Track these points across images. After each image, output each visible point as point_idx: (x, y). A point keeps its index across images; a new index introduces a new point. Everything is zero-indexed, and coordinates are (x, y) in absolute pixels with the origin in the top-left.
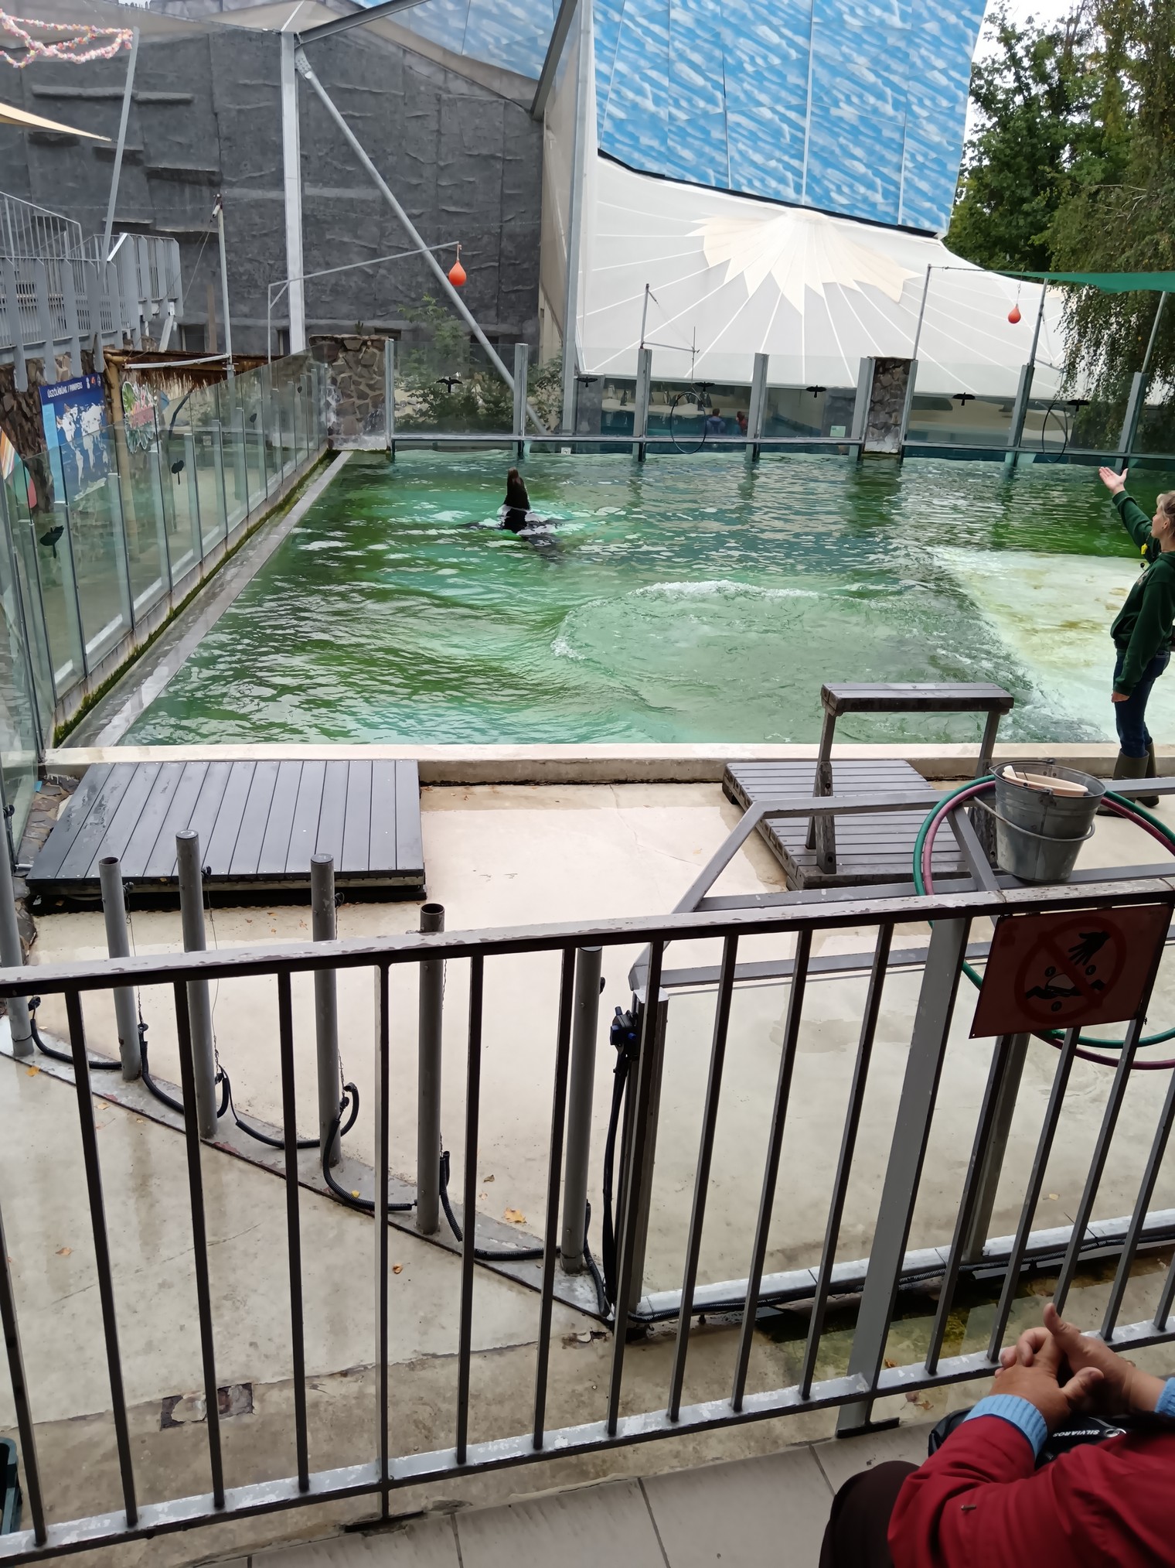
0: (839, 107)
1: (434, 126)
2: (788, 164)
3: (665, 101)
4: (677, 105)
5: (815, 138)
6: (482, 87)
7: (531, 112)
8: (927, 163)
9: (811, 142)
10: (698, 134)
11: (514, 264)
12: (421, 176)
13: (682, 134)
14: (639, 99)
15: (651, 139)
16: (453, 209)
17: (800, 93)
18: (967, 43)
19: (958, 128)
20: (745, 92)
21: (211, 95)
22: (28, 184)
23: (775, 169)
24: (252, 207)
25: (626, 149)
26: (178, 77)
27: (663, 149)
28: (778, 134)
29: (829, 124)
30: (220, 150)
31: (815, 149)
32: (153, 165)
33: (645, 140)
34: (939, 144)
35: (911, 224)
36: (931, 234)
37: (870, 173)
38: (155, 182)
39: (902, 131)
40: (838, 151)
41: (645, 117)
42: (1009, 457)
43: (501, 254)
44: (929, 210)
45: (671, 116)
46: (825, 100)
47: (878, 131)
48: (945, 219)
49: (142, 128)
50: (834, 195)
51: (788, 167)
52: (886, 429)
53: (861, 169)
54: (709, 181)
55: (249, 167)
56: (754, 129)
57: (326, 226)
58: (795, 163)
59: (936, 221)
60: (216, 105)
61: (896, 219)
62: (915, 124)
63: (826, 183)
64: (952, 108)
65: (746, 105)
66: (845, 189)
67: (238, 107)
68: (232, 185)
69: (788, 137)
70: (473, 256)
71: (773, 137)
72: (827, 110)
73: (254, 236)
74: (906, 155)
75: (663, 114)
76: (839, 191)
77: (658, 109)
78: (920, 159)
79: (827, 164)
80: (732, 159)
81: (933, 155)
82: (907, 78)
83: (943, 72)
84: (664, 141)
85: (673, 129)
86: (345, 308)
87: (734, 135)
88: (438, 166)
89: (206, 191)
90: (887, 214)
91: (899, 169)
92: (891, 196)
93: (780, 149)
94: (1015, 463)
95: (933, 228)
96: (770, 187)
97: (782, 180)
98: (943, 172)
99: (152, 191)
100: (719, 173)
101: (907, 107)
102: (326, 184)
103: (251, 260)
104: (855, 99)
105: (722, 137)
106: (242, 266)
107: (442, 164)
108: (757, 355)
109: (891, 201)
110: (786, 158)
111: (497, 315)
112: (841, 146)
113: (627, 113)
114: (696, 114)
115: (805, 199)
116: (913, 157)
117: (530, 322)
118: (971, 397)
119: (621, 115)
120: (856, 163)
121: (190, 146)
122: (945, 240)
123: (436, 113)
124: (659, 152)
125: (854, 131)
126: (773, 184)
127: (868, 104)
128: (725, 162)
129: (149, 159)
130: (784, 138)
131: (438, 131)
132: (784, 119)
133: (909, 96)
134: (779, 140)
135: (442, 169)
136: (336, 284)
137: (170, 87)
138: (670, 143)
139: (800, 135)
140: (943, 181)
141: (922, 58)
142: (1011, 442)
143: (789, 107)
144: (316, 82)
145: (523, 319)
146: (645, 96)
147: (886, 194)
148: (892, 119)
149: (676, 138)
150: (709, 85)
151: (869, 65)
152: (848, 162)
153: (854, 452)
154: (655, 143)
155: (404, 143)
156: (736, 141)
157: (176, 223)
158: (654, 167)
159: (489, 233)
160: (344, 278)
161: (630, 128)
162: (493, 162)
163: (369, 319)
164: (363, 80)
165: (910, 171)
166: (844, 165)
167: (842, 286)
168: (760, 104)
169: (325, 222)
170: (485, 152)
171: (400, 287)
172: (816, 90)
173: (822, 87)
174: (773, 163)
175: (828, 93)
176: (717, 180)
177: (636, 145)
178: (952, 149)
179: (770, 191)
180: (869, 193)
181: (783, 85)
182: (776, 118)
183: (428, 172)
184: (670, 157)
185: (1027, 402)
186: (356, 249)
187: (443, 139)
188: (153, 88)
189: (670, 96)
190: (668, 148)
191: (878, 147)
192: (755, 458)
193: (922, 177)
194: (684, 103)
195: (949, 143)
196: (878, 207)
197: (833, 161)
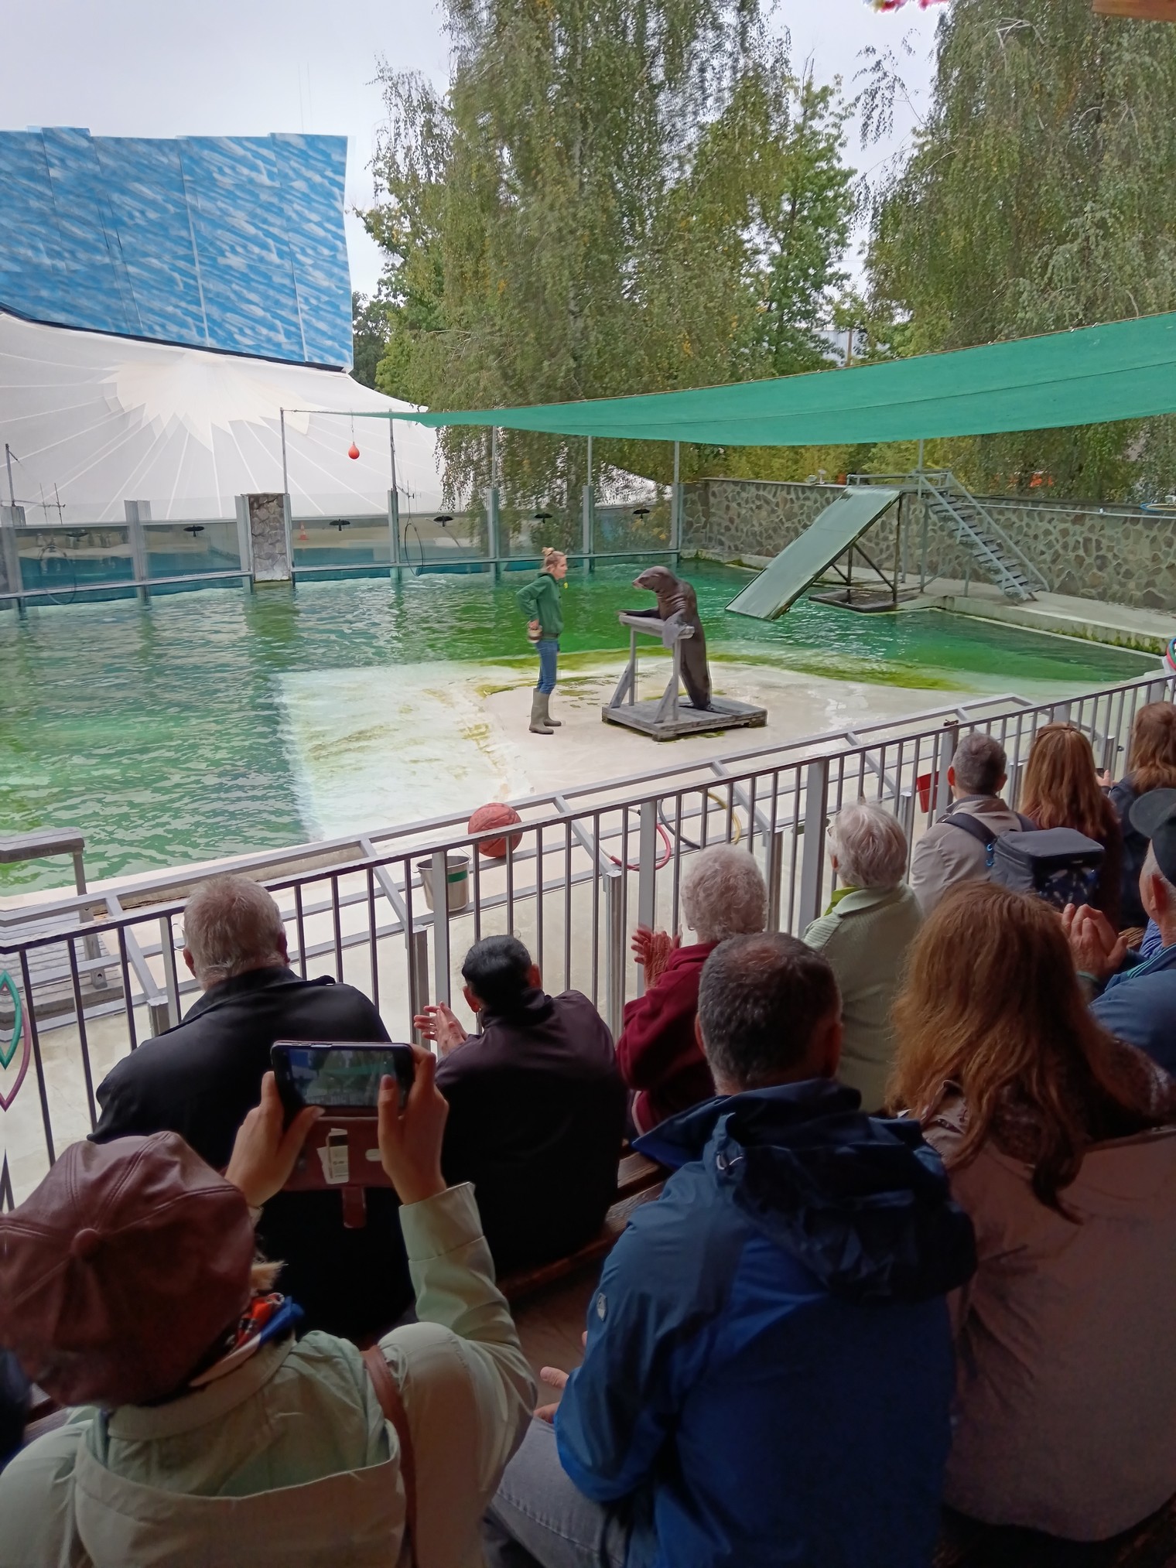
0: (225, 257)
2: (186, 309)
5: (208, 285)
8: (321, 306)
9: (205, 289)
10: (87, 284)
13: (69, 284)
17: (186, 244)
18: (336, 199)
19: (343, 274)
20: (129, 244)
23: (174, 314)
27: (54, 299)
28: (171, 281)
29: (219, 272)
31: (210, 295)
34: (329, 288)
35: (317, 361)
36: (339, 369)
37: (268, 315)
39: (292, 277)
40: (233, 296)
42: (393, 573)
44: (331, 348)
46: (210, 250)
47: (269, 278)
48: (349, 355)
50: (237, 337)
51: (187, 313)
52: (272, 559)
53: (260, 312)
54: (108, 328)
56: (146, 278)
58: (193, 308)
59: (340, 357)
61: (303, 356)
62: (302, 270)
63: (227, 326)
64: (334, 256)
65: (133, 256)
66: (248, 331)
69: (181, 285)
71: (165, 284)
72: (214, 260)
74: (299, 299)
76: (242, 332)
78: (314, 301)
79: (225, 308)
81: (327, 299)
82: (287, 231)
83: (319, 224)
85: (60, 279)
90: (293, 352)
91: (295, 312)
92: (294, 336)
93: (175, 295)
94: (399, 578)
95: (339, 364)
96: (173, 332)
97: (183, 325)
98: (338, 313)
100: (118, 319)
101: (291, 256)
104: (239, 249)
105: (114, 286)
108: (127, 502)
109: (294, 340)
112: (235, 292)
115: (210, 342)
116: (307, 301)
120: (253, 307)
122: (354, 374)
125: (245, 278)
126: (174, 328)
127: (253, 253)
128: (121, 309)
130: (177, 285)
132: (175, 268)
133: (292, 246)
134: (172, 288)
139: (192, 282)
140: (339, 321)
141: (297, 212)
142: (392, 559)
143: (176, 257)
147: (288, 334)
148: (278, 266)
151: (247, 218)
152: (245, 307)
153: (246, 581)
165: (306, 313)
166: (242, 309)
167: (249, 423)
168: (147, 255)
172: (200, 241)
173: (205, 239)
174: (171, 309)
175: (212, 244)
176: (118, 326)
178: (341, 292)
179: (174, 336)
180: (272, 334)
181: (167, 237)
182: (166, 268)
184: (63, 306)
191: (271, 292)
193: (319, 318)
195: (337, 287)
196: (283, 346)
197: (230, 305)
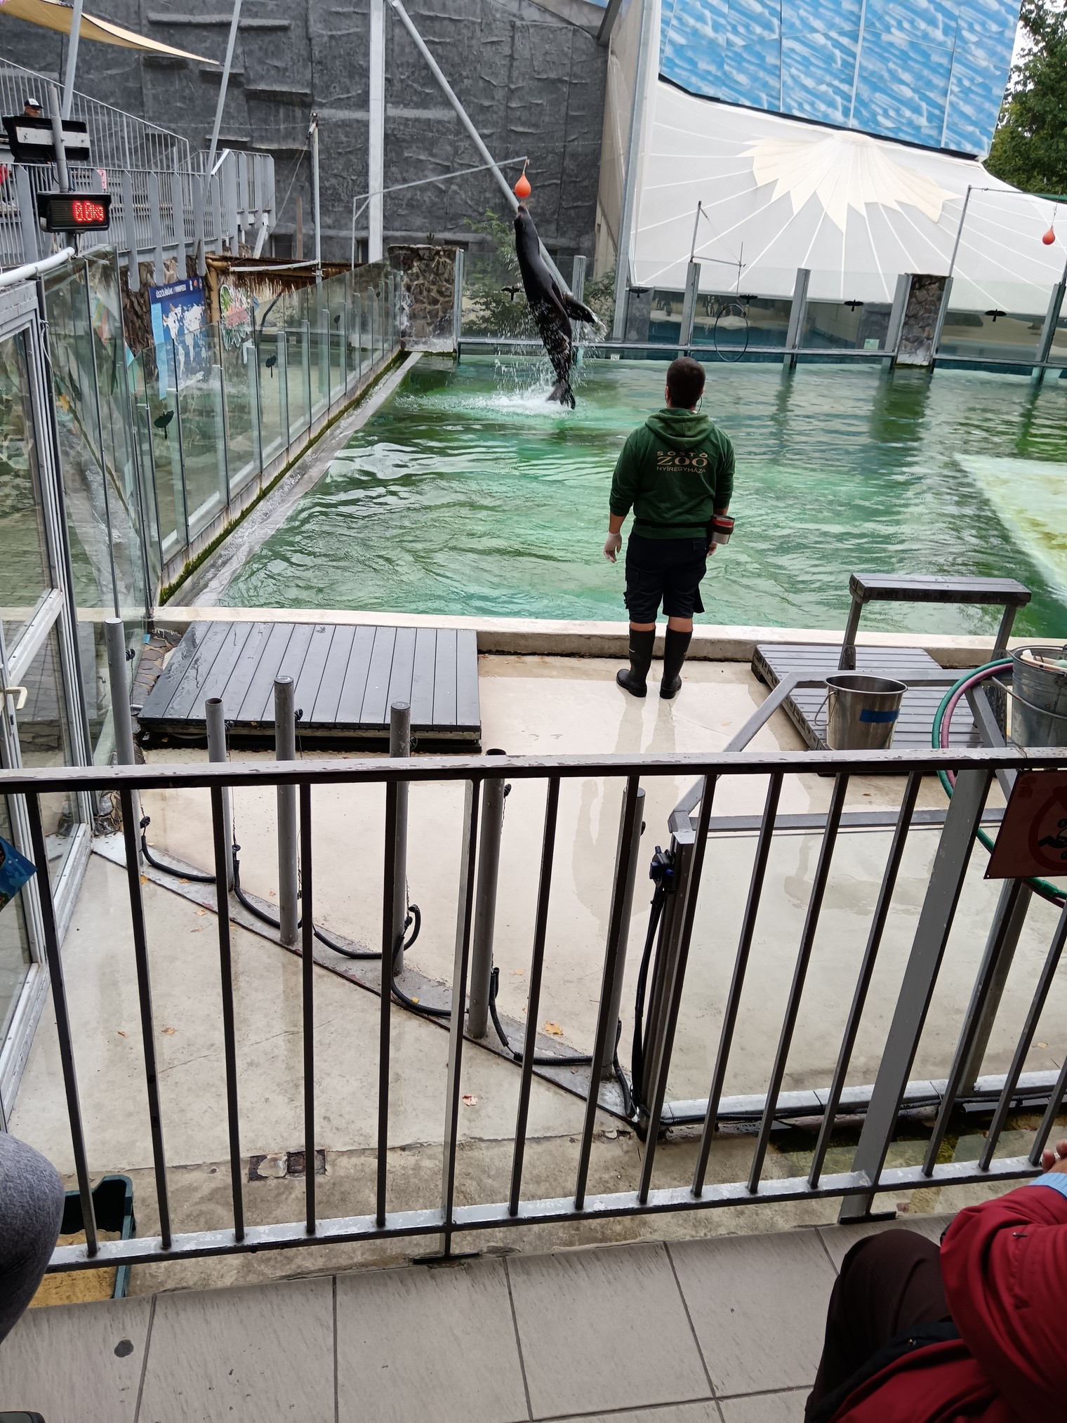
0: (890, 32)
1: (507, 51)
2: (838, 88)
3: (724, 27)
4: (735, 30)
5: (865, 63)
6: (553, 15)
7: (598, 38)
8: (973, 88)
9: (861, 67)
10: (754, 60)
11: (575, 182)
12: (493, 98)
13: (738, 59)
14: (699, 25)
15: (708, 63)
16: (520, 129)
17: (854, 19)
19: (1005, 53)
20: (802, 19)
21: (306, 21)
22: (142, 104)
23: (825, 93)
24: (339, 126)
25: (684, 73)
26: (277, 5)
27: (719, 74)
28: (830, 59)
29: (880, 50)
30: (313, 73)
31: (865, 74)
32: (252, 87)
33: (703, 65)
34: (986, 69)
35: (953, 147)
36: (972, 157)
37: (916, 97)
38: (252, 103)
39: (951, 57)
40: (886, 75)
41: (704, 42)
42: (1036, 372)
43: (563, 172)
44: (972, 133)
45: (728, 42)
46: (877, 26)
47: (926, 55)
48: (987, 142)
49: (244, 52)
50: (880, 118)
51: (838, 91)
52: (918, 342)
53: (908, 93)
54: (762, 105)
55: (337, 89)
56: (806, 55)
57: (405, 144)
58: (845, 87)
59: (978, 144)
60: (311, 30)
61: (939, 142)
62: (964, 49)
63: (873, 106)
64: (1001, 33)
65: (801, 31)
66: (892, 113)
67: (330, 33)
68: (321, 105)
69: (839, 62)
70: (538, 174)
71: (825, 62)
72: (878, 36)
73: (340, 154)
74: (953, 80)
75: (721, 40)
76: (886, 114)
77: (717, 35)
78: (966, 83)
79: (875, 88)
80: (784, 83)
81: (980, 80)
84: (720, 66)
85: (730, 54)
86: (418, 221)
87: (788, 60)
88: (509, 88)
89: (298, 113)
90: (931, 137)
91: (945, 94)
92: (937, 121)
93: (831, 73)
94: (1041, 378)
95: (974, 151)
96: (819, 111)
97: (832, 104)
98: (988, 97)
99: (250, 111)
100: (772, 96)
101: (957, 33)
102: (406, 106)
103: (335, 176)
104: (906, 25)
105: (777, 62)
106: (328, 180)
107: (513, 87)
108: (799, 270)
109: (935, 124)
110: (836, 83)
111: (557, 230)
112: (890, 71)
113: (687, 39)
114: (753, 40)
115: (853, 122)
116: (960, 81)
117: (587, 237)
118: (1002, 314)
119: (681, 40)
120: (903, 88)
121: (286, 69)
122: (985, 163)
123: (509, 39)
124: (717, 77)
125: (904, 57)
126: (823, 107)
127: (918, 29)
128: (778, 86)
129: (249, 81)
130: (836, 63)
131: (512, 57)
132: (837, 44)
133: (960, 22)
134: (830, 65)
135: (512, 91)
136: (412, 199)
137: (270, 15)
138: (726, 68)
139: (851, 60)
140: (987, 105)
142: (1038, 358)
143: (842, 33)
144: (402, 10)
145: (581, 234)
146: (705, 23)
147: (930, 118)
148: (941, 44)
149: (733, 63)
150: (766, 12)
152: (896, 87)
153: (887, 362)
154: (712, 68)
155: (479, 67)
156: (790, 66)
157: (271, 141)
158: (710, 91)
159: (553, 152)
160: (419, 193)
161: (690, 54)
162: (560, 85)
163: (440, 231)
164: (444, 8)
165: (956, 96)
166: (892, 90)
167: (884, 206)
168: (814, 30)
169: (404, 140)
170: (553, 75)
171: (470, 202)
172: (869, 16)
173: (875, 13)
174: (823, 88)
175: (880, 18)
176: (770, 103)
177: (694, 72)
178: (998, 73)
179: (820, 114)
180: (914, 117)
181: (838, 12)
182: (829, 44)
183: (499, 94)
184: (725, 81)
185: (1057, 321)
186: (431, 167)
187: (515, 64)
188: (256, 16)
189: (729, 23)
190: (725, 73)
191: (926, 72)
192: (792, 367)
193: (967, 101)
194: (741, 30)
195: (995, 67)
196: (923, 130)
197: (882, 85)
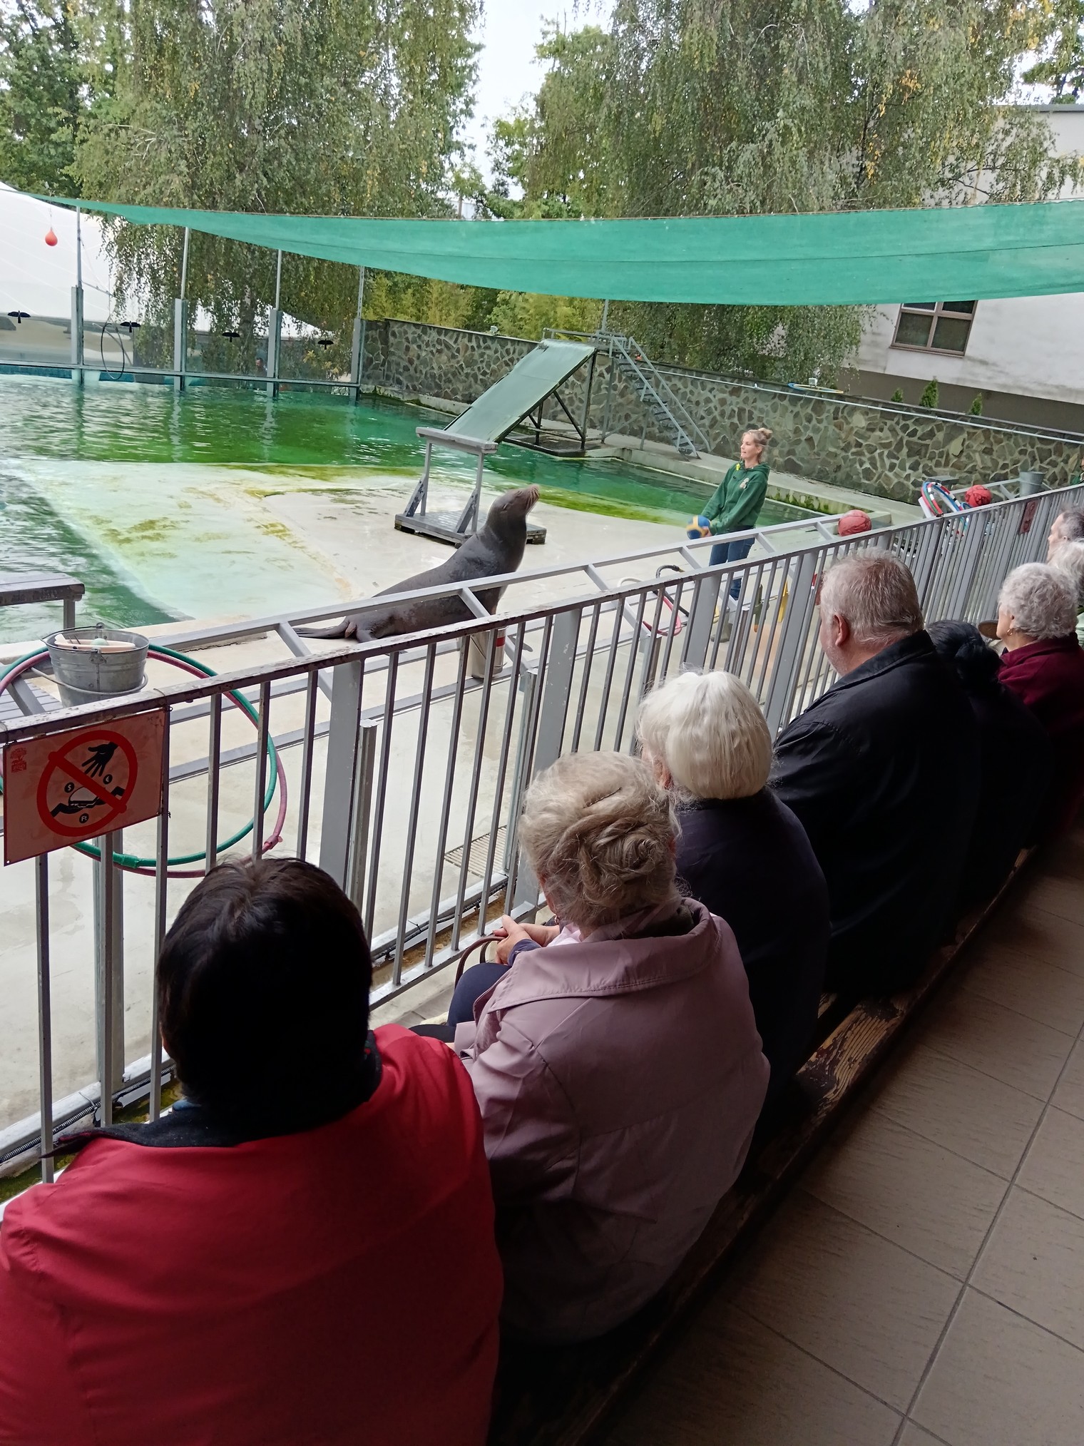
42: (75, 374)
94: (82, 381)
118: (27, 316)
142: (74, 360)
185: (83, 325)
